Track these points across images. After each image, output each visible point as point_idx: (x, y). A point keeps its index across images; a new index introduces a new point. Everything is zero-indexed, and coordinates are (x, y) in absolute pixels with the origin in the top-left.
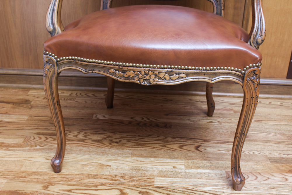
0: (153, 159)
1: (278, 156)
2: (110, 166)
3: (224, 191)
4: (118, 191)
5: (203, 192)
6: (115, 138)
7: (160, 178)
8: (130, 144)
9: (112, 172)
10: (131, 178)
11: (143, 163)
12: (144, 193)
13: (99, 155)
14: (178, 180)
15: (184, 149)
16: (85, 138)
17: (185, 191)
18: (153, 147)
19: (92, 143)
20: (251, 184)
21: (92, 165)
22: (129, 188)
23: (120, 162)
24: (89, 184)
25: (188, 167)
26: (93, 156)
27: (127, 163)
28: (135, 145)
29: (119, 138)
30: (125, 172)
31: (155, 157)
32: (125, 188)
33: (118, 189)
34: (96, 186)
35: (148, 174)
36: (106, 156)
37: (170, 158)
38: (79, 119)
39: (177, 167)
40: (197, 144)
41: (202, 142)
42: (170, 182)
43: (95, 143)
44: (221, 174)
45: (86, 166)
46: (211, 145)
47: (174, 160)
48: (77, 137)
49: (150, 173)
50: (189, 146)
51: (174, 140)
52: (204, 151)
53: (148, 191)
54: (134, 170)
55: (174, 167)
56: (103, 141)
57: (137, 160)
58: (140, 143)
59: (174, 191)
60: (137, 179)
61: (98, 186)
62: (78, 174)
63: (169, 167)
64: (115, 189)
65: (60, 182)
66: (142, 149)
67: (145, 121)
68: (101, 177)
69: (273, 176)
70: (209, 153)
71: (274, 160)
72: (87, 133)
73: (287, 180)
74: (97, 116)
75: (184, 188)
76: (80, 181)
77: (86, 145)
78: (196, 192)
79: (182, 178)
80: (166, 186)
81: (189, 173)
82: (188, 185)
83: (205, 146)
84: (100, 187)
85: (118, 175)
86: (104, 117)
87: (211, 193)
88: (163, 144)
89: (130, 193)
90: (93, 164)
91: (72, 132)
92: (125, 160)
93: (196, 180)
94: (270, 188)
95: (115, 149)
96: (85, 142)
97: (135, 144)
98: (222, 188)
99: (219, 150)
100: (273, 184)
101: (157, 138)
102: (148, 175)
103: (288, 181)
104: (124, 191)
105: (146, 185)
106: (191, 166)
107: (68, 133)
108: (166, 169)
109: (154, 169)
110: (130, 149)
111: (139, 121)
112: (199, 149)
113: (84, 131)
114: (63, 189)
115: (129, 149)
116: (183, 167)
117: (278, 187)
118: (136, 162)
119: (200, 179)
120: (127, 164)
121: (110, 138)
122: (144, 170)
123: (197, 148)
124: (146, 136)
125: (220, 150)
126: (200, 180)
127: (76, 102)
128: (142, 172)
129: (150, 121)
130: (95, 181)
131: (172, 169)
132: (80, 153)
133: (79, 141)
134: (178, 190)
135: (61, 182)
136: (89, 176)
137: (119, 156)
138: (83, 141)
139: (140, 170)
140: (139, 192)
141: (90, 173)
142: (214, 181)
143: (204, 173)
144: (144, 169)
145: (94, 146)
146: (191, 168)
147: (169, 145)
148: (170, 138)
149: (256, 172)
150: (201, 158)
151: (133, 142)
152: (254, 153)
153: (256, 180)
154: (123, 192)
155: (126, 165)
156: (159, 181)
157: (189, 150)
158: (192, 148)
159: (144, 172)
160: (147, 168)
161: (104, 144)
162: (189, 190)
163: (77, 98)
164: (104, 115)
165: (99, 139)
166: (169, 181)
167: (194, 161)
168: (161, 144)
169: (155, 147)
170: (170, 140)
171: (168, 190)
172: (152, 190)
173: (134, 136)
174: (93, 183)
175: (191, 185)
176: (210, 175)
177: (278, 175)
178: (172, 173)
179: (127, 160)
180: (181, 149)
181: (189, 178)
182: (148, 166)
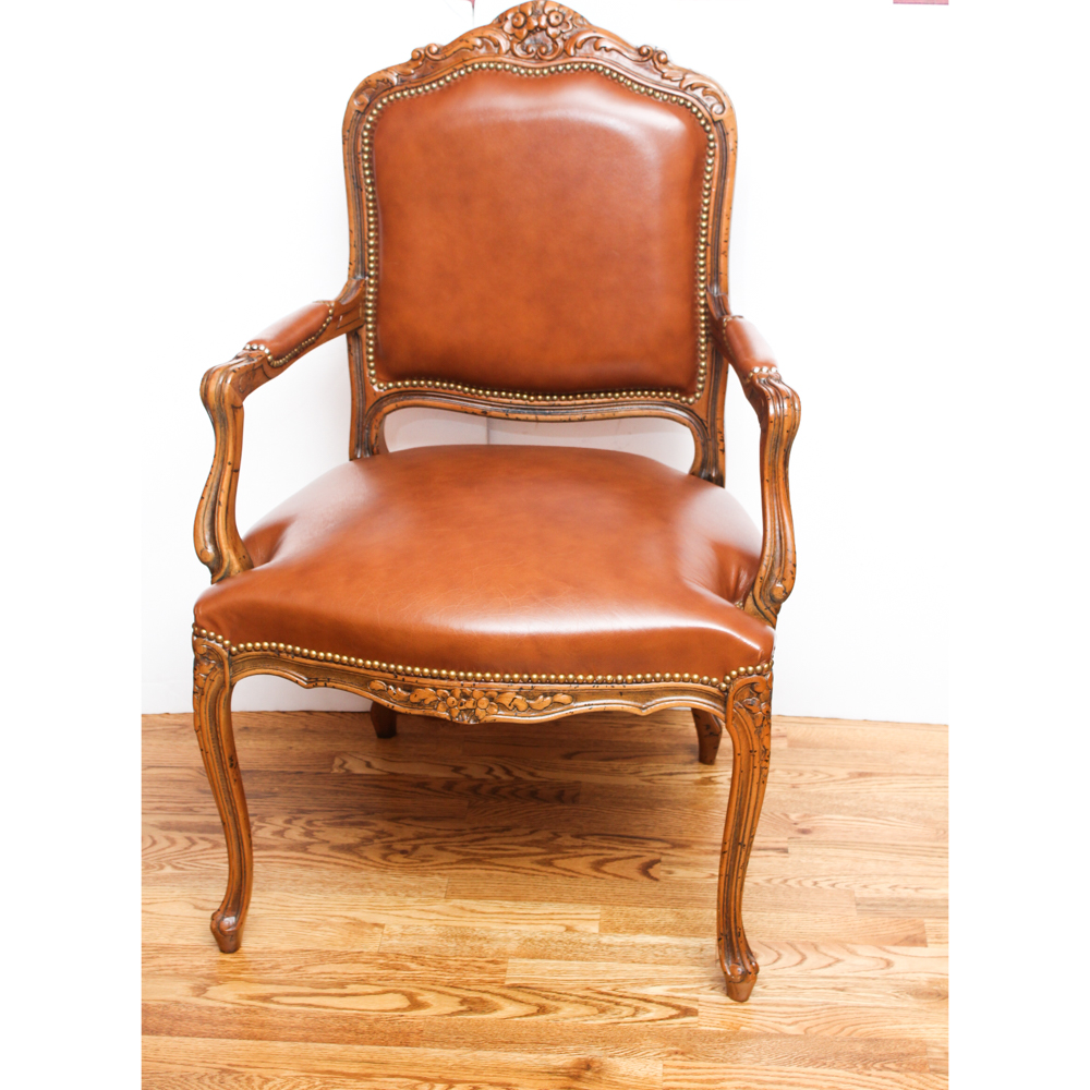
0: (508, 904)
1: (886, 892)
2: (382, 926)
3: (701, 997)
4: (403, 997)
5: (640, 999)
6: (400, 837)
7: (525, 961)
8: (446, 857)
9: (386, 943)
10: (441, 962)
11: (480, 915)
12: (474, 1003)
13: (351, 892)
14: (575, 965)
15: (605, 873)
16: (307, 839)
17: (590, 998)
18: (514, 867)
19: (329, 856)
20: (780, 976)
21: (330, 924)
22: (434, 991)
23: (412, 915)
24: (322, 979)
25: (609, 927)
26: (332, 897)
27: (433, 916)
28: (458, 862)
29: (412, 836)
30: (424, 943)
31: (516, 899)
32: (421, 989)
33: (403, 993)
34: (342, 985)
35: (490, 949)
36: (371, 896)
37: (558, 900)
38: (290, 773)
39: (576, 928)
40: (649, 857)
41: (666, 848)
42: (552, 972)
43: (339, 855)
44: (702, 950)
45: (314, 926)
46: (692, 858)
47: (571, 909)
48: (283, 836)
49: (495, 948)
50: (622, 862)
51: (579, 842)
52: (666, 878)
53: (486, 996)
54: (452, 936)
55: (569, 929)
56: (362, 848)
57: (462, 908)
58: (475, 854)
59: (558, 996)
61: (348, 984)
62: (291, 952)
63: (553, 929)
64: (395, 992)
65: (240, 973)
66: (478, 872)
67: (498, 778)
68: (355, 958)
69: (853, 953)
70: (681, 884)
71: (872, 905)
72: (315, 823)
73: (889, 964)
74: (345, 762)
75: (588, 989)
76: (295, 970)
77: (312, 860)
78: (619, 1000)
79: (587, 960)
80: (539, 984)
81: (609, 946)
82: (601, 981)
83: (671, 864)
84: (351, 989)
85: (404, 952)
86: (369, 765)
87: (661, 1003)
88: (545, 857)
89: (435, 1004)
90: (333, 920)
91: (268, 819)
92: (427, 908)
93: (626, 966)
94: (834, 988)
95: (398, 873)
96: (310, 853)
97: (461, 857)
98: (697, 989)
100: (846, 977)
101: (530, 838)
102: (491, 953)
103: (891, 970)
104: (419, 998)
105: (481, 981)
106: (617, 925)
107: (257, 823)
108: (544, 933)
109: (510, 934)
110: (445, 872)
111: (478, 780)
112: (651, 871)
113: (306, 817)
114: (249, 993)
115: (439, 874)
116: (594, 928)
117: (856, 985)
118: (459, 913)
119: (639, 962)
120: (431, 920)
121: (384, 840)
122: (480, 939)
123: (646, 869)
124: (496, 831)
126: (636, 966)
128: (472, 944)
129: (512, 778)
130: (340, 971)
131: (562, 933)
132: (294, 888)
133: (291, 848)
134: (571, 995)
135: (242, 976)
136: (323, 956)
137: (408, 896)
138: (304, 848)
139: (467, 937)
140: (459, 999)
141: (325, 949)
142: (677, 968)
143: (654, 946)
144: (480, 935)
145: (335, 864)
146: (617, 930)
147: (562, 858)
148: (569, 837)
149: (804, 944)
150: (652, 902)
151: (453, 852)
152: (815, 883)
153: (799, 967)
154: (416, 1001)
155: (429, 923)
156: (518, 971)
157: (621, 877)
158: (631, 868)
159: (478, 943)
160: (489, 930)
161: (366, 858)
162: (602, 993)
164: (368, 759)
165: (351, 840)
166: (549, 968)
167: (629, 908)
168: (540, 858)
169: (519, 868)
170: (568, 844)
171: (543, 993)
172: (497, 994)
173: (460, 832)
174: (333, 976)
175: (609, 981)
176: (668, 951)
177: (866, 951)
178: (560, 945)
179: (434, 908)
180: (595, 874)
181: (608, 961)
182: (494, 927)
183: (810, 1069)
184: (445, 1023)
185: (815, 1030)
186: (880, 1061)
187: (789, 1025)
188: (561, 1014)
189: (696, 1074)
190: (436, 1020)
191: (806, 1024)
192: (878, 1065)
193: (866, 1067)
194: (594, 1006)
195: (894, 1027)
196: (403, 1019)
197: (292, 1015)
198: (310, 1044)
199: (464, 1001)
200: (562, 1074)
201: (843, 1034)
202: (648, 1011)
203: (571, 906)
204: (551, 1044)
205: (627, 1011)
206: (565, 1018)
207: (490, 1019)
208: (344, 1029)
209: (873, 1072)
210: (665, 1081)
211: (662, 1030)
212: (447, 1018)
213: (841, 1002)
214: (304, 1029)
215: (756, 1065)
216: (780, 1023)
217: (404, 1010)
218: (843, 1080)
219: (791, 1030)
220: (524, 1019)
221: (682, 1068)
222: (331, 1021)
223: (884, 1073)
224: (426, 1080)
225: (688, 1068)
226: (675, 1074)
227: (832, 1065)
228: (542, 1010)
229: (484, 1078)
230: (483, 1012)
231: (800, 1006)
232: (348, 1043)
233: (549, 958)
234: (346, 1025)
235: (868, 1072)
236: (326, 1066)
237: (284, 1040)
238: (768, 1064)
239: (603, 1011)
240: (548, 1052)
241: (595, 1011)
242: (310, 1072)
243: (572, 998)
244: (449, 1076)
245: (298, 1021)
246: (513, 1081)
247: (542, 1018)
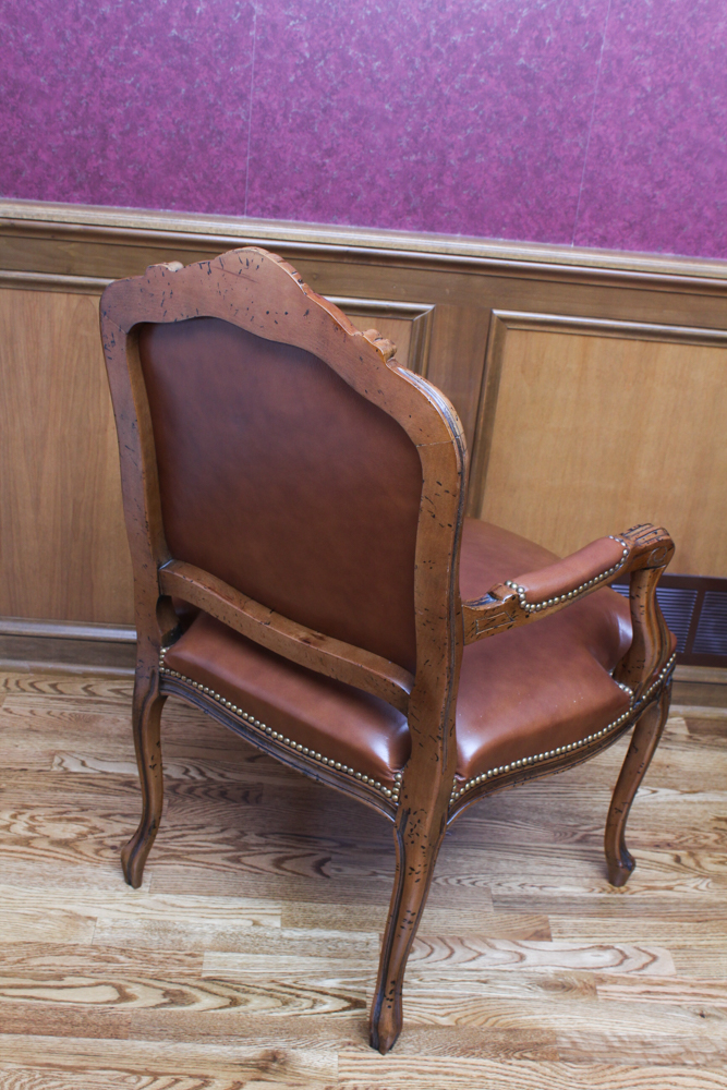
0: (203, 899)
1: (517, 891)
2: (94, 919)
4: (114, 989)
5: (317, 992)
6: (109, 833)
7: (218, 954)
9: (98, 936)
10: (146, 955)
11: (179, 909)
12: (175, 995)
13: (68, 886)
14: (262, 958)
15: (285, 870)
16: (30, 834)
17: (275, 990)
18: (207, 863)
19: (48, 850)
20: (434, 970)
21: (49, 917)
22: (140, 983)
23: (121, 909)
24: (43, 971)
25: (290, 922)
26: (52, 890)
27: (139, 910)
28: (161, 858)
29: (121, 833)
30: (131, 936)
31: (210, 894)
32: (129, 981)
33: (114, 985)
34: (60, 977)
35: (188, 942)
36: (85, 890)
37: (246, 895)
38: (15, 770)
39: (262, 923)
40: (321, 855)
41: (335, 847)
42: (241, 965)
43: (58, 849)
44: (368, 944)
45: (35, 918)
46: (356, 857)
47: (256, 904)
48: (9, 830)
49: (193, 941)
50: (299, 860)
51: (261, 840)
52: (336, 875)
53: (186, 989)
54: (156, 930)
55: (255, 923)
56: (78, 843)
57: (164, 903)
58: (175, 851)
59: (247, 988)
60: (162, 956)
61: (65, 976)
62: (15, 945)
63: (242, 924)
64: (106, 984)
66: (177, 867)
67: (193, 778)
68: (71, 950)
69: (492, 947)
70: (348, 882)
71: (505, 902)
72: (37, 818)
73: (522, 957)
74: (63, 761)
75: (273, 981)
76: (19, 962)
77: (34, 854)
78: (299, 992)
79: (272, 954)
80: (231, 977)
81: (290, 940)
82: (284, 974)
83: (340, 862)
84: (68, 981)
85: (114, 945)
86: (83, 764)
87: (335, 996)
88: (234, 854)
89: (141, 997)
90: (52, 912)
92: (134, 902)
93: (304, 960)
94: (478, 981)
95: (109, 868)
96: (32, 847)
97: (163, 853)
98: (365, 982)
99: (375, 874)
100: (487, 970)
101: (221, 836)
102: (189, 946)
103: (524, 963)
104: (128, 990)
105: (181, 974)
106: (296, 919)
108: (234, 927)
109: (205, 929)
111: (176, 780)
112: (323, 868)
113: (29, 813)
116: (277, 923)
117: (496, 978)
118: (161, 907)
119: (315, 956)
120: (137, 914)
121: (96, 836)
122: (179, 932)
123: (319, 866)
124: (193, 829)
125: (378, 871)
126: (313, 960)
127: (5, 713)
128: (174, 937)
129: (205, 779)
130: (58, 963)
131: (249, 927)
132: (18, 881)
133: (16, 842)
134: (258, 988)
136: (44, 948)
137: (118, 890)
138: (27, 842)
139: (169, 931)
140: (162, 992)
141: (45, 941)
142: (348, 962)
143: (327, 941)
144: (180, 929)
145: (54, 858)
146: (295, 924)
147: (249, 855)
148: (254, 836)
149: (452, 938)
150: (326, 897)
151: (156, 847)
152: (459, 881)
153: (449, 961)
154: (125, 993)
155: (135, 917)
156: (214, 963)
157: (298, 874)
158: (305, 866)
159: (178, 937)
160: (187, 924)
161: (81, 853)
162: (285, 986)
163: (8, 699)
164: (83, 759)
165: (69, 835)
166: (239, 961)
167: (306, 904)
168: (230, 855)
169: (212, 864)
170: (253, 841)
171: (235, 986)
172: (195, 987)
174: (52, 968)
175: (290, 974)
176: (340, 945)
177: (503, 945)
178: (248, 940)
179: (140, 902)
180: (277, 870)
181: (289, 954)
182: (192, 921)
183: (462, 1059)
184: (150, 1015)
185: (464, 1021)
186: (519, 1050)
187: (443, 1016)
188: (250, 1006)
189: (367, 1065)
190: (142, 1012)
191: (457, 1016)
192: (517, 1055)
193: (508, 1057)
194: (278, 998)
195: (529, 1017)
196: (113, 1011)
197: (15, 1007)
198: (31, 1037)
199: (166, 993)
200: (253, 1066)
201: (487, 1025)
202: (324, 1004)
203: (257, 902)
204: (242, 1036)
205: (306, 1003)
206: (254, 1011)
207: (189, 1012)
208: (61, 1021)
209: (514, 1061)
210: (340, 1072)
211: (336, 1021)
212: (152, 1010)
213: (485, 994)
214: (26, 1021)
215: (417, 1056)
216: (435, 1014)
217: (115, 1002)
218: (489, 1069)
219: (444, 1021)
220: (218, 1011)
221: (354, 1059)
222: (50, 1012)
223: (523, 1062)
224: (133, 1072)
225: (360, 1059)
226: (349, 1065)
227: (479, 1056)
228: (234, 1002)
229: (184, 1070)
230: (183, 1004)
231: (451, 998)
232: (65, 1035)
233: (239, 952)
234: (63, 1017)
235: (509, 1061)
236: (44, 1059)
237: (8, 1032)
238: (427, 1055)
239: (286, 1003)
240: (239, 1044)
241: (280, 1003)
242: (30, 1065)
243: (259, 991)
244: (153, 1069)
245: (20, 1013)
246: (210, 1072)
247: (234, 1010)
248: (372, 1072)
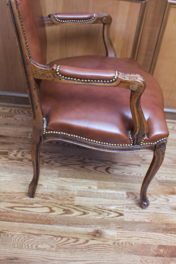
0: (74, 179)
1: (165, 179)
2: (42, 185)
3: (124, 210)
4: (48, 208)
5: (109, 210)
6: (46, 158)
7: (79, 198)
8: (57, 164)
9: (43, 191)
10: (57, 197)
11: (67, 183)
12: (67, 211)
14: (92, 199)
15: (97, 171)
16: (22, 157)
17: (96, 210)
18: (75, 168)
19: (28, 163)
22: (56, 206)
23: (50, 182)
25: (100, 188)
26: (29, 175)
27: (55, 183)
28: (61, 166)
29: (49, 158)
30: (53, 191)
31: (76, 178)
32: (53, 206)
34: (32, 204)
35: (70, 193)
37: (86, 179)
38: (18, 137)
40: (108, 166)
41: (111, 164)
42: (86, 201)
44: (123, 195)
46: (118, 167)
48: (16, 156)
50: (101, 168)
51: (90, 161)
52: (112, 173)
53: (70, 209)
54: (60, 189)
55: (90, 188)
57: (62, 180)
58: (65, 164)
59: (88, 209)
60: (62, 198)
61: (34, 204)
62: (18, 193)
63: (85, 188)
64: (46, 207)
65: (5, 199)
66: (66, 169)
69: (159, 197)
70: (116, 175)
71: (162, 182)
72: (24, 152)
73: (168, 200)
75: (96, 207)
76: (20, 199)
77: (24, 164)
78: (104, 210)
79: (95, 198)
80: (83, 205)
81: (100, 193)
82: (99, 204)
83: (113, 168)
84: (35, 205)
85: (48, 194)
87: (114, 212)
89: (56, 211)
91: (12, 151)
92: (53, 180)
93: (105, 200)
94: (156, 208)
95: (46, 169)
96: (23, 162)
97: (61, 165)
98: (123, 207)
99: (123, 172)
100: (158, 204)
101: (78, 159)
102: (70, 195)
103: (169, 202)
104: (53, 209)
105: (68, 204)
107: (10, 152)
108: (83, 189)
109: (75, 189)
110: (57, 169)
113: (22, 151)
114: (8, 206)
115: (56, 170)
116: (96, 188)
117: (161, 207)
118: (61, 182)
119: (108, 199)
120: (55, 184)
122: (67, 190)
123: (107, 170)
124: (70, 157)
125: (124, 172)
126: (107, 200)
127: (15, 120)
131: (88, 189)
132: (19, 172)
133: (18, 160)
134: (91, 209)
135: (6, 200)
137: (48, 176)
138: (21, 160)
139: (64, 190)
142: (118, 201)
143: (111, 194)
146: (101, 188)
147: (87, 166)
148: (88, 160)
150: (110, 180)
151: (59, 163)
155: (54, 185)
156: (78, 200)
157: (101, 172)
158: (103, 169)
159: (67, 192)
160: (69, 187)
162: (99, 208)
163: (15, 115)
166: (85, 200)
167: (104, 182)
168: (81, 165)
169: (76, 168)
171: (85, 208)
172: (72, 208)
173: (60, 157)
174: (30, 201)
175: (101, 204)
176: (115, 195)
177: (162, 196)
178: (88, 193)
179: (55, 180)
180: (95, 171)
181: (100, 198)
182: (71, 186)
183: (153, 233)
184: (59, 217)
185: (153, 221)
186: (170, 230)
187: (147, 219)
188: (89, 215)
189: (125, 235)
190: (57, 216)
191: (151, 219)
192: (169, 232)
193: (167, 233)
194: (98, 212)
195: (172, 220)
196: (48, 216)
197: (19, 213)
198: (24, 224)
199: (64, 210)
200: (91, 235)
201: (160, 222)
202: (111, 214)
203: (90, 181)
204: (88, 225)
205: (106, 214)
206: (91, 216)
207: (71, 216)
208: (33, 219)
209: (169, 234)
210: (118, 237)
211: (115, 220)
212: (60, 215)
213: (158, 212)
214: (22, 218)
215: (140, 232)
216: (144, 218)
217: (49, 213)
218: (162, 237)
219: (147, 221)
220: (80, 216)
221: (121, 233)
222: (29, 216)
223: (171, 235)
224: (55, 236)
225: (123, 233)
226: (120, 235)
227: (158, 232)
228: (85, 213)
229: (71, 236)
230: (69, 214)
231: (149, 213)
232: (34, 223)
233: (85, 197)
234: (33, 217)
235: (167, 234)
236: (28, 231)
237: (17, 222)
238: (143, 232)
239: (100, 214)
240: (87, 227)
241: (98, 214)
242: (24, 233)
243: (92, 210)
244: (61, 235)
245: (21, 215)
246: (78, 237)
247: (84, 216)
248: (127, 237)
